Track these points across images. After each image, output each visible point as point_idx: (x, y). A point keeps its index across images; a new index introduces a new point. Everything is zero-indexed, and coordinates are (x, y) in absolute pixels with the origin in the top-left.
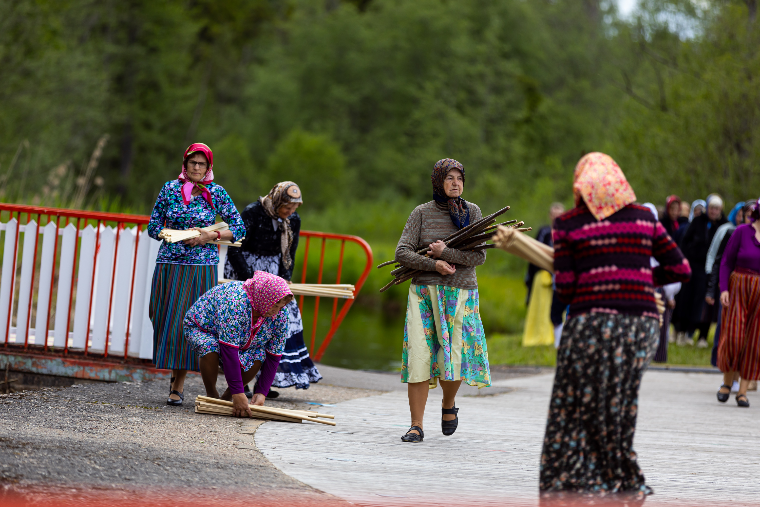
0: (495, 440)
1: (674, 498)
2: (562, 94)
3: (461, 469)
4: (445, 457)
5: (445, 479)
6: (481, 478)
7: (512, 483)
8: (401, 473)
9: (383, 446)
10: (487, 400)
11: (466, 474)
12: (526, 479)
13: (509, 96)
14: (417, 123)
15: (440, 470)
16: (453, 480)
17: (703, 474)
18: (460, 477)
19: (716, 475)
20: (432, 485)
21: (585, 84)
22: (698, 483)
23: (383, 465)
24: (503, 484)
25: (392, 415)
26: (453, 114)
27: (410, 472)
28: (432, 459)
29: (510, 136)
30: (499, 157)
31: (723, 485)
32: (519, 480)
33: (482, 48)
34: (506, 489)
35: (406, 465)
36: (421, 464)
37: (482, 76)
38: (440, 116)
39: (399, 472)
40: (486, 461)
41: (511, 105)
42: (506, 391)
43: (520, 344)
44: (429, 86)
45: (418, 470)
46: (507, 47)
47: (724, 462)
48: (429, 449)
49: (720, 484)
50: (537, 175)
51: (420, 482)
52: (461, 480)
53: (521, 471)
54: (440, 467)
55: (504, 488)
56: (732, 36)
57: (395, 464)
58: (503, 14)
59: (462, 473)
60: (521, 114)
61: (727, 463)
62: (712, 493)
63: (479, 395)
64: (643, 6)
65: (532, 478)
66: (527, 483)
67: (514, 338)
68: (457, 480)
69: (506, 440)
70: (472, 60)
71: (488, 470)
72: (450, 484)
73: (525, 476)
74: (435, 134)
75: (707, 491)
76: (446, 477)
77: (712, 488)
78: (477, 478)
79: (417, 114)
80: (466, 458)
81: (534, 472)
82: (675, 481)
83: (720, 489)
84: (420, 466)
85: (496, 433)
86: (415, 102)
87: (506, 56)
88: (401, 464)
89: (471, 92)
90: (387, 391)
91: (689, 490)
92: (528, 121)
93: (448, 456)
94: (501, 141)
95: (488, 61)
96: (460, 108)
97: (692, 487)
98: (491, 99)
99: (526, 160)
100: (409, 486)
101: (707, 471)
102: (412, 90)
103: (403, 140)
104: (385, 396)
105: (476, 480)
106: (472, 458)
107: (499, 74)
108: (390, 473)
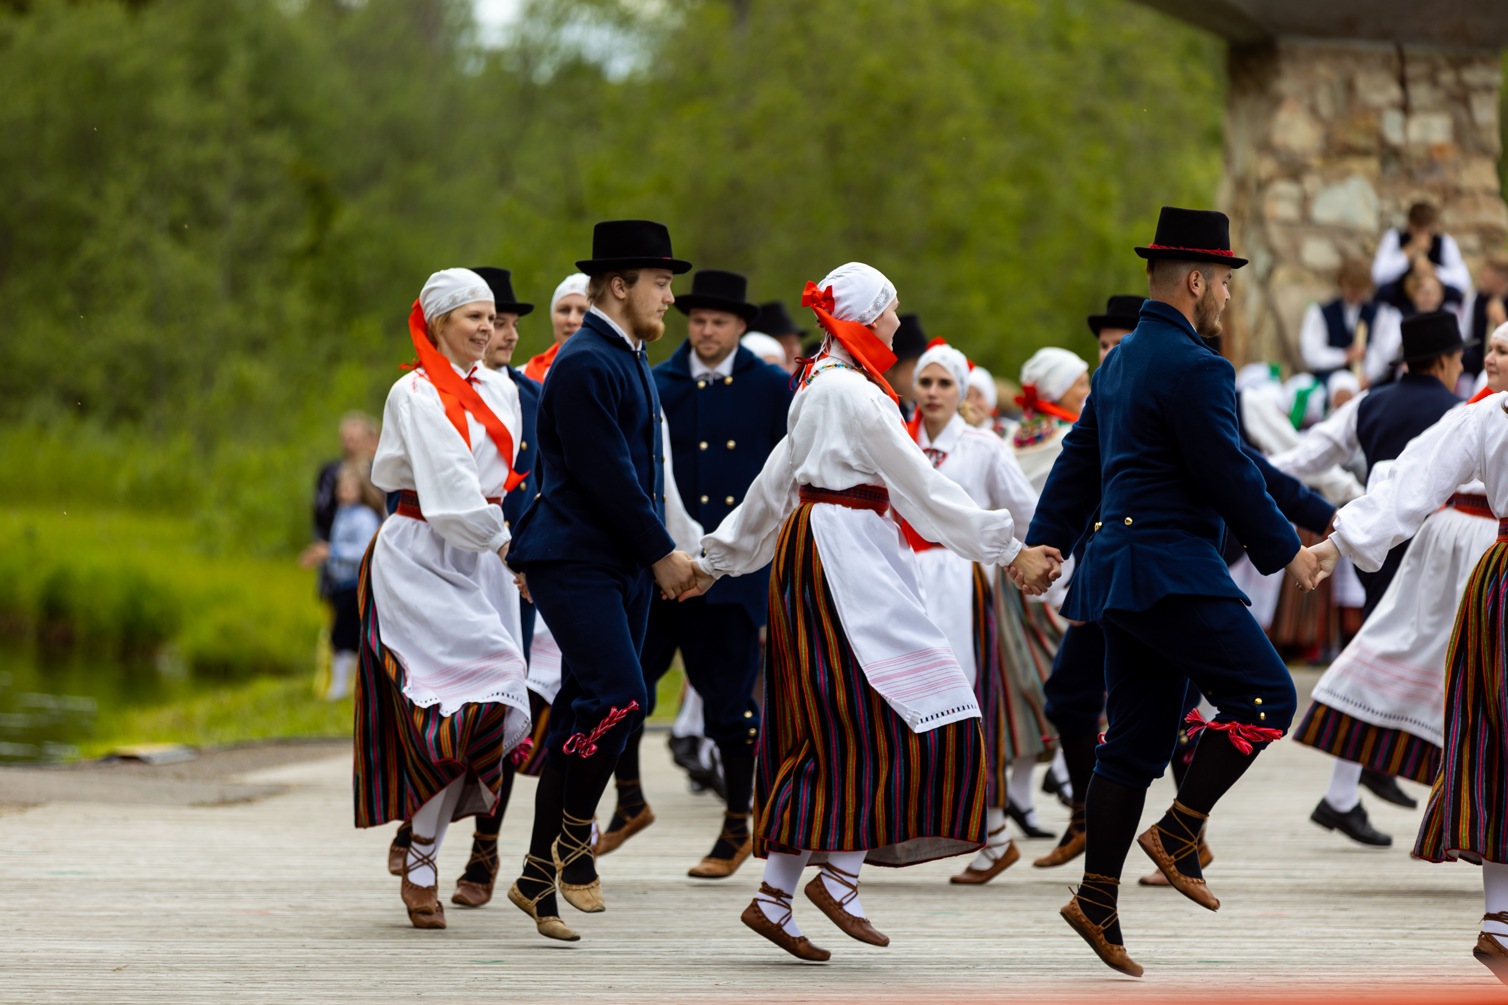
0: (250, 891)
1: (604, 986)
2: (380, 194)
3: (179, 953)
4: (148, 930)
5: (148, 976)
6: (220, 970)
7: (283, 975)
8: (59, 968)
9: (25, 915)
10: (237, 812)
11: (193, 962)
12: (310, 965)
13: (273, 204)
14: (93, 267)
15: (137, 958)
16: (164, 976)
17: (664, 935)
18: (177, 970)
19: (688, 935)
20: (121, 988)
21: (422, 172)
22: (653, 953)
23: (23, 954)
24: (263, 979)
25: (46, 852)
26: (163, 245)
27: (77, 966)
28: (123, 936)
29: (280, 283)
30: (260, 325)
31: (702, 954)
32: (297, 969)
33: (215, 111)
34: (269, 989)
35: (68, 951)
36: (99, 948)
37: (217, 168)
38: (137, 249)
39: (55, 966)
40: (230, 935)
41: (277, 222)
42: (277, 790)
43: (309, 695)
44: (115, 192)
45: (93, 961)
46: (265, 107)
47: (705, 910)
48: (117, 916)
49: (698, 953)
50: (334, 358)
51: (96, 984)
52: (179, 975)
53: (300, 950)
54: (137, 952)
55: (266, 986)
56: (703, 67)
57: (47, 950)
58: (255, 40)
59: (182, 962)
60: (300, 238)
61: (712, 910)
62: (680, 973)
63: (224, 802)
64: (532, 12)
65: (323, 962)
66: (312, 975)
67: (296, 684)
68: (172, 975)
69: (273, 890)
70: (198, 135)
71: (233, 953)
72: (157, 984)
73: (308, 960)
74: (130, 286)
75: (671, 969)
76: (149, 972)
77: (680, 962)
78: (211, 969)
79: (92, 248)
80: (192, 930)
81: (327, 951)
82: (608, 953)
83: (696, 962)
84: (97, 952)
85: (254, 877)
86: (87, 223)
87: (264, 124)
88: (59, 950)
89: (198, 200)
90: (35, 805)
91: (635, 969)
92: (313, 251)
93: (154, 929)
94: (262, 294)
95: (229, 136)
96: (176, 231)
97: (642, 962)
98: (239, 212)
99: (314, 329)
100: (75, 994)
101: (673, 930)
102: (80, 200)
103: (66, 300)
104: (33, 814)
105: (209, 975)
106: (203, 929)
107: (251, 161)
108: (38, 970)
